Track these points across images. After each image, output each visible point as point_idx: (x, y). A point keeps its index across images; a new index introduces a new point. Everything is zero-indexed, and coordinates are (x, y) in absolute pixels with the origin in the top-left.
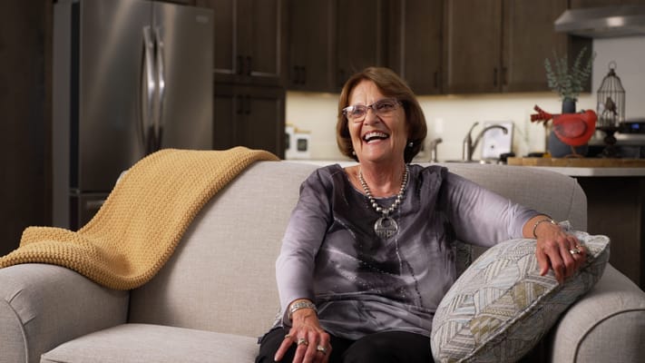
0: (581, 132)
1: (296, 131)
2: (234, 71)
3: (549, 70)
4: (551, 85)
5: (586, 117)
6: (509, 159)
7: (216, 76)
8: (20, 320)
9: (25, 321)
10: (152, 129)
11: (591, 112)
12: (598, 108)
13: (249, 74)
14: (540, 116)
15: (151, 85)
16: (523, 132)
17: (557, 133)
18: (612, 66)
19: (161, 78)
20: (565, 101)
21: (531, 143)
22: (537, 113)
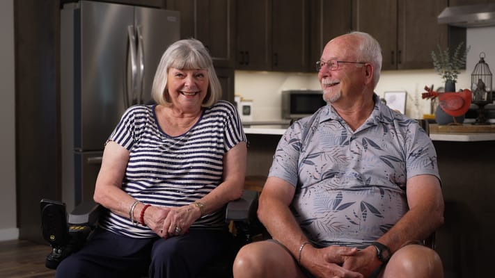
0: (460, 106)
1: (242, 100)
3: (435, 59)
4: (435, 64)
5: (464, 95)
11: (467, 90)
12: (472, 87)
14: (429, 94)
15: (134, 68)
16: (414, 99)
17: (442, 107)
18: (482, 56)
19: (141, 62)
20: (447, 82)
21: (420, 108)
22: (426, 92)
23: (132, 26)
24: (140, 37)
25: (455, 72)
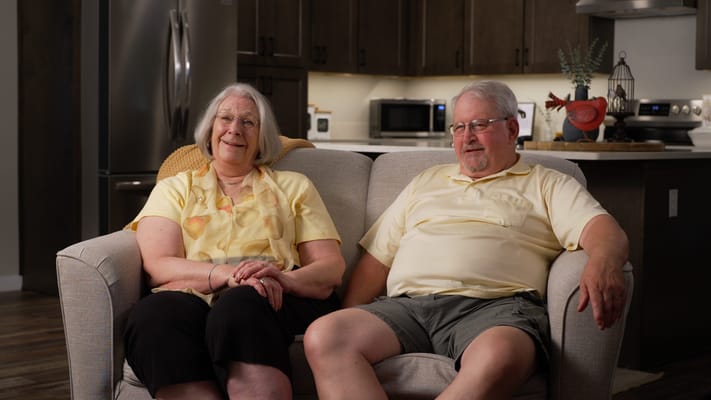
1: (317, 111)
2: (256, 53)
3: (562, 59)
4: (563, 65)
5: (597, 104)
6: (526, 143)
7: (240, 57)
8: (106, 283)
9: (110, 283)
10: (178, 111)
11: (602, 99)
12: (609, 95)
13: (271, 55)
14: (554, 103)
15: (177, 66)
16: (544, 112)
17: (570, 119)
18: (623, 55)
19: (187, 59)
20: (577, 88)
21: (552, 124)
22: (551, 100)
23: (175, 10)
24: (186, 25)
25: (588, 75)
